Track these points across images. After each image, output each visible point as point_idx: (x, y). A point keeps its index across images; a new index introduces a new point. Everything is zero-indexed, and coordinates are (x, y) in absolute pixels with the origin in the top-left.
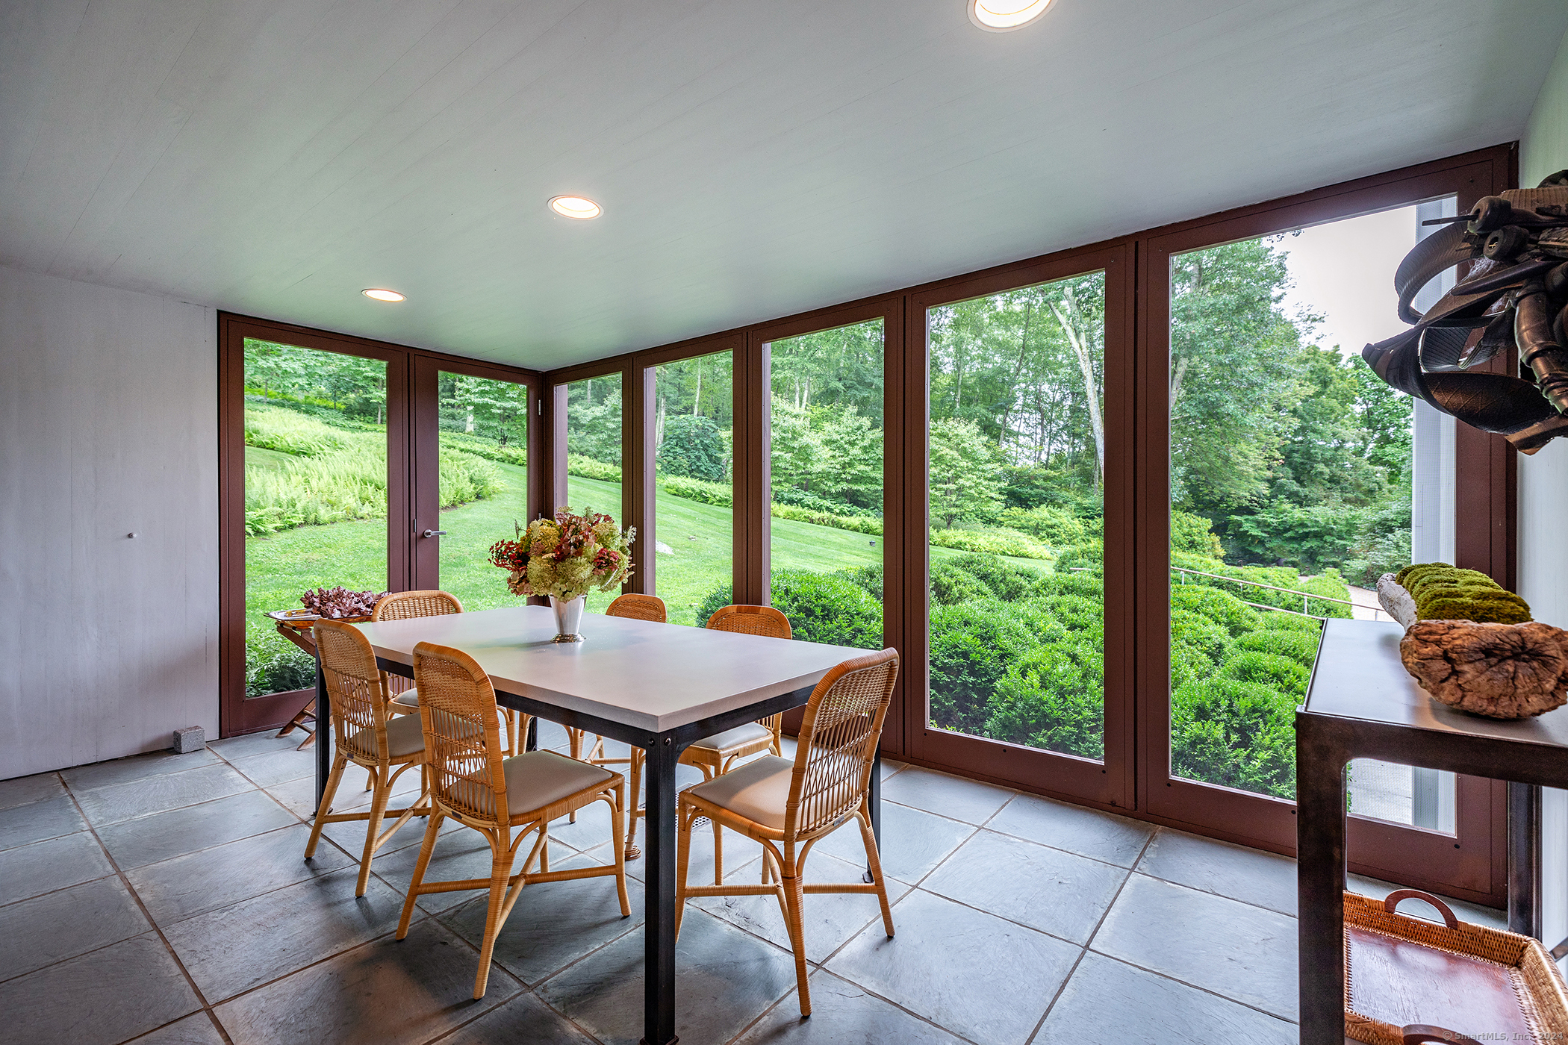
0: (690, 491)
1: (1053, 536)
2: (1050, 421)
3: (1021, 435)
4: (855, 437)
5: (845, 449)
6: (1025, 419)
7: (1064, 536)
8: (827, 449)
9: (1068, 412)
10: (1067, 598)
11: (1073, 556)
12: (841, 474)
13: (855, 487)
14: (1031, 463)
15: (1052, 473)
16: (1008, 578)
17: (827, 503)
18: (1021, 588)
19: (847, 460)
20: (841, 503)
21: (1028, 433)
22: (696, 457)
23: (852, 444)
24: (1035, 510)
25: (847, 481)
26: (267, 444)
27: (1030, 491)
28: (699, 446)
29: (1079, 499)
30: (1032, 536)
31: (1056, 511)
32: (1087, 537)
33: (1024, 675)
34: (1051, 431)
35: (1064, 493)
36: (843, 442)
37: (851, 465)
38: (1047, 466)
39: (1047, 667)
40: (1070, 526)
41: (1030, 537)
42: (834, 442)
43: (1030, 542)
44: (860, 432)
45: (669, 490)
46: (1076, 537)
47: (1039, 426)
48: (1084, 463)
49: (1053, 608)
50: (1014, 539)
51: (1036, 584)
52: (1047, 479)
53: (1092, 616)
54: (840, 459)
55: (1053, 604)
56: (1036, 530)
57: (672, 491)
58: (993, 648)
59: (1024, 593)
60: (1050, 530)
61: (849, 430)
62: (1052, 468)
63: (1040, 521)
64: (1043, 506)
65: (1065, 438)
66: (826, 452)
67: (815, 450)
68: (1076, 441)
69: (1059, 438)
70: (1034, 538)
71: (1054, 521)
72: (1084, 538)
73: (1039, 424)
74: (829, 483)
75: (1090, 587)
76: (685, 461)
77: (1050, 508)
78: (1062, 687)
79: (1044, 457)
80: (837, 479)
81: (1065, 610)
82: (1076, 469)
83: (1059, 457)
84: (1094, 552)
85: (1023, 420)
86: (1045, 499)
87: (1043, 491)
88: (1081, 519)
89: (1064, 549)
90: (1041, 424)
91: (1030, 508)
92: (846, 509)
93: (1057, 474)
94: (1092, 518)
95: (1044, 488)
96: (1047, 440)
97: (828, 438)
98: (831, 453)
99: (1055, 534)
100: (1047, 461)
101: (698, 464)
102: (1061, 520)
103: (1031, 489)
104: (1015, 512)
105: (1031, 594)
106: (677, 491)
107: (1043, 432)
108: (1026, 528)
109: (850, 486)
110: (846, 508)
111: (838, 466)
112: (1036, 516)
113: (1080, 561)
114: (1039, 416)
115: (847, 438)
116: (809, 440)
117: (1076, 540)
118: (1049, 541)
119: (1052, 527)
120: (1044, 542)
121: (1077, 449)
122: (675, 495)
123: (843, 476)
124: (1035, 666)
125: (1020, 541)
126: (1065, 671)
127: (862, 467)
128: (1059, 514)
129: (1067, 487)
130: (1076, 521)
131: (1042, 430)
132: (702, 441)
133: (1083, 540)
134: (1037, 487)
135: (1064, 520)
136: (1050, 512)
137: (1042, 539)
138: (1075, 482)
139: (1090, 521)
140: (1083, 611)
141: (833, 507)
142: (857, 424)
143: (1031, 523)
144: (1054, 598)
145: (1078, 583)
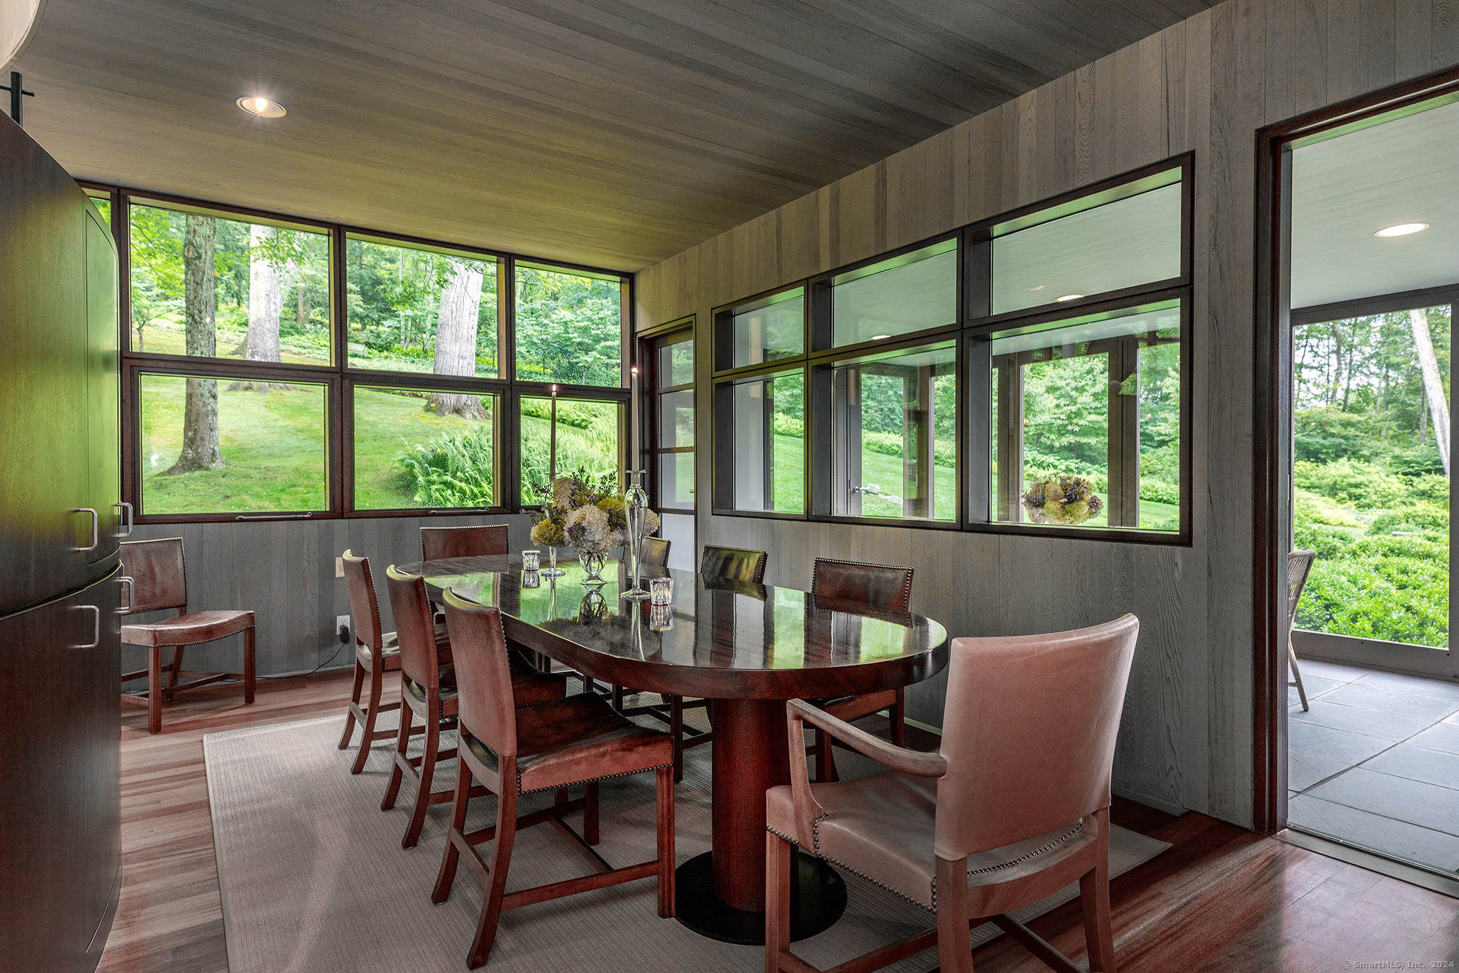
0: (895, 448)
1: (1358, 498)
2: (1351, 348)
3: (1306, 367)
4: (1084, 383)
5: (1071, 397)
6: (1312, 347)
7: (1374, 497)
8: (1051, 396)
9: (1379, 335)
10: (1394, 560)
11: (1393, 520)
12: (1066, 425)
13: (1084, 440)
14: (1323, 404)
15: (1355, 417)
16: (1319, 539)
17: (1050, 459)
18: (1334, 550)
19: (1074, 409)
20: (1066, 459)
21: (1316, 364)
22: (889, 409)
23: (1080, 390)
24: (1331, 464)
25: (1073, 433)
26: (533, 412)
27: (1322, 441)
28: (893, 398)
29: (1397, 451)
30: (1326, 498)
31: (1362, 465)
32: (1410, 499)
33: (1354, 620)
34: (1351, 361)
35: (1373, 443)
36: (1069, 389)
37: (1078, 414)
38: (1346, 407)
39: (1380, 615)
40: (1384, 485)
41: (1324, 498)
42: (1057, 389)
43: (1324, 504)
44: (1090, 376)
45: (871, 447)
46: (1393, 499)
47: (1334, 356)
48: (1403, 403)
49: (1377, 569)
50: (1301, 501)
51: (1353, 546)
52: (1346, 424)
53: (1426, 577)
54: (1066, 408)
55: (1377, 565)
56: (1332, 490)
57: (875, 448)
58: (1318, 598)
59: (1339, 555)
60: (1353, 490)
61: (1077, 374)
62: (1353, 409)
63: (1339, 479)
64: (1343, 460)
65: (1373, 369)
66: (1050, 401)
67: (1038, 399)
68: (1391, 373)
69: (1365, 370)
70: (1331, 500)
71: (1359, 479)
72: (1405, 500)
73: (1333, 352)
74: (1053, 437)
75: (1423, 550)
76: (877, 414)
77: (1354, 462)
78: (1397, 632)
79: (1340, 395)
80: (1062, 431)
81: (1394, 572)
82: (1392, 411)
83: (1364, 394)
84: (1423, 516)
85: (1308, 349)
86: (1345, 451)
87: (1342, 441)
88: (1400, 476)
89: (1375, 514)
90: (1337, 352)
91: (1324, 462)
92: (1073, 466)
93: (1362, 419)
94: (1418, 475)
95: (1343, 437)
96: (1345, 374)
97: (1051, 384)
98: (1056, 402)
99: (1361, 496)
100: (1345, 401)
101: (892, 417)
102: (1370, 478)
103: (1324, 438)
104: (1301, 468)
105: (1347, 556)
106: (880, 447)
107: (1339, 364)
108: (1316, 487)
109: (1077, 439)
110: (1072, 464)
111: (1063, 417)
112: (1333, 472)
113: (1403, 525)
114: (1333, 342)
115: (1074, 384)
116: (1031, 389)
117: (1392, 503)
118: (1352, 504)
119: (1356, 486)
120: (1345, 506)
121: (1393, 384)
122: (878, 452)
123: (1070, 428)
124: (1366, 614)
125: (1310, 503)
126: (1400, 618)
127: (1093, 417)
128: (1367, 470)
129: (1376, 432)
130: (1393, 478)
131: (1339, 360)
132: (895, 393)
133: (1404, 503)
134: (1333, 435)
135: (1376, 477)
136: (1354, 467)
137: (1341, 501)
138: (1389, 428)
139: (1414, 478)
140: (1415, 573)
141: (1057, 463)
142: (1087, 367)
143: (1325, 481)
144: (1378, 559)
145: (1406, 546)
